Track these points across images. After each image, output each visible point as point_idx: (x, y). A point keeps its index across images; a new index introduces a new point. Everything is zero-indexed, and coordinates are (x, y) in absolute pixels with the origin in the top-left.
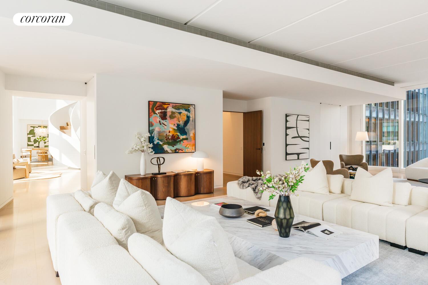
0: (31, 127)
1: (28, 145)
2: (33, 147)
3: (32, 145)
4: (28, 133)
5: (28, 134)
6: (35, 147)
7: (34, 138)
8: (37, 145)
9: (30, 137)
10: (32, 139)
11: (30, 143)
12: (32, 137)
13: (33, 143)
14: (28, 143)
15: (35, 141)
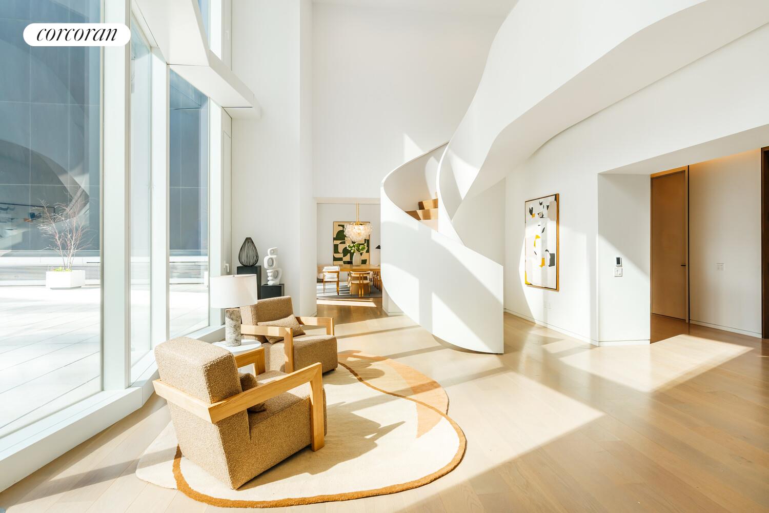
0: (339, 225)
1: (335, 259)
2: (341, 263)
3: (341, 259)
4: (335, 237)
5: (334, 239)
6: (345, 263)
7: (343, 246)
8: (348, 258)
9: (338, 245)
10: (341, 248)
11: (337, 256)
12: (340, 243)
13: (341, 256)
14: (334, 256)
15: (346, 252)
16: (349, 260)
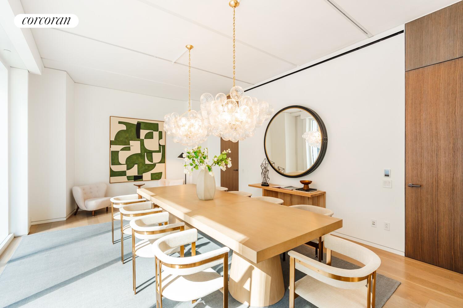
0: (120, 123)
1: (113, 174)
2: (124, 178)
3: (123, 173)
4: (113, 139)
5: (112, 143)
6: (129, 178)
7: (128, 154)
8: (134, 171)
9: (117, 152)
10: (123, 156)
11: (116, 168)
12: (122, 150)
13: (123, 168)
14: (111, 169)
15: (130, 162)
16: (136, 174)
